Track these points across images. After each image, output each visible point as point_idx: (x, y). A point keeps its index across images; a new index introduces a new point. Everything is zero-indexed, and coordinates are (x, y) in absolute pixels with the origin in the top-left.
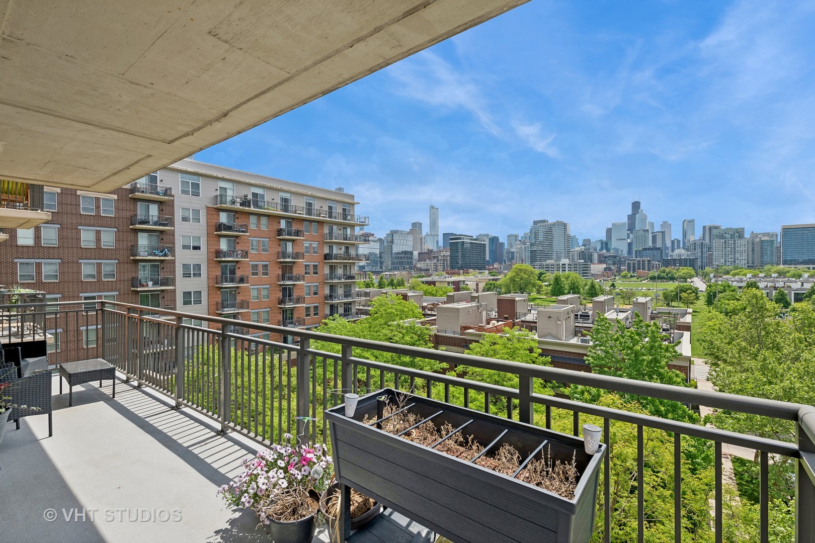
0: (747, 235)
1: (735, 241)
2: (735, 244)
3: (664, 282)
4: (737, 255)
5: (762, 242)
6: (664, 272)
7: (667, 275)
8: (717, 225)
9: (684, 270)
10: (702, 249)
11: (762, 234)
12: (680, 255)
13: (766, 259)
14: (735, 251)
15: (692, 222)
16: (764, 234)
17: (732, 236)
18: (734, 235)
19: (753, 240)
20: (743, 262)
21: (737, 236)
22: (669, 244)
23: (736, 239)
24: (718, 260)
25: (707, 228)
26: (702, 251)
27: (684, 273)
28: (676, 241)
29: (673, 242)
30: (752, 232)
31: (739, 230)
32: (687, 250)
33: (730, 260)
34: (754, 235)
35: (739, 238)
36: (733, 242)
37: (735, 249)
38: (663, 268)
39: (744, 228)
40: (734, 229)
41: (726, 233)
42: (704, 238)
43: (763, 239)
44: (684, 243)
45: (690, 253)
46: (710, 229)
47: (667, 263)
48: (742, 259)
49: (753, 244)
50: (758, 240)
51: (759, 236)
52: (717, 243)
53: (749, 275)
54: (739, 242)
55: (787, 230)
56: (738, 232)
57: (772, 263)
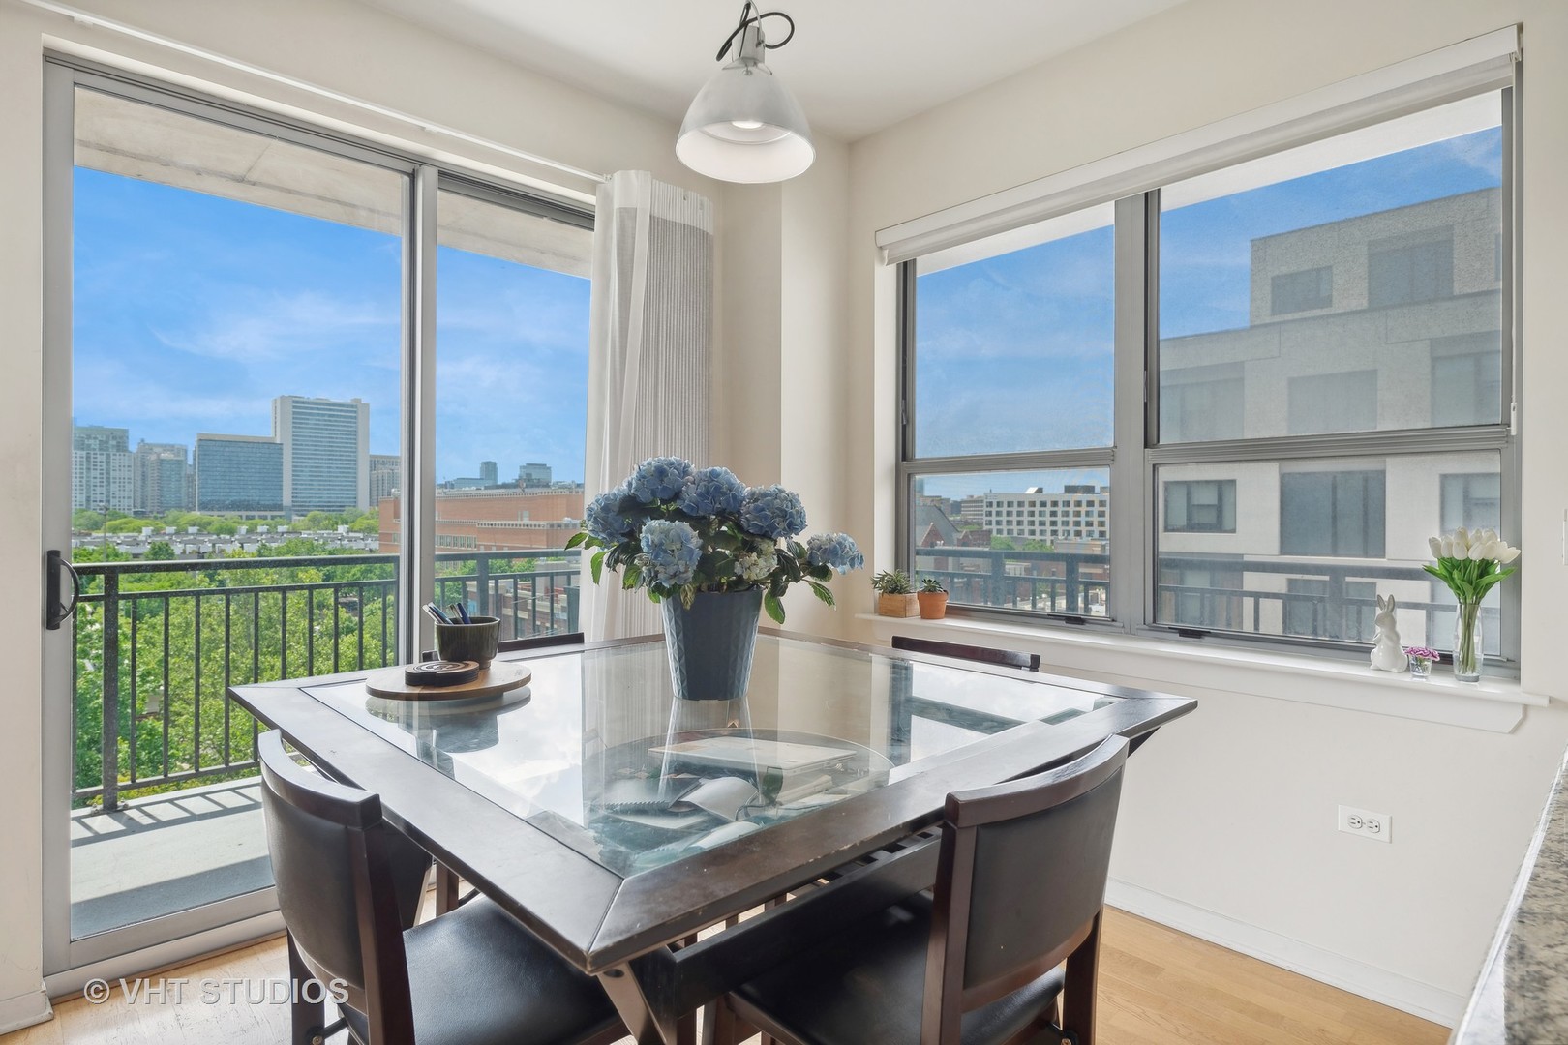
0: (133, 447)
1: (108, 456)
2: (108, 463)
4: (114, 487)
5: (161, 462)
11: (161, 446)
13: (169, 497)
14: (108, 479)
16: (166, 447)
17: (103, 446)
18: (107, 442)
19: (143, 457)
20: (126, 503)
21: (113, 446)
23: (112, 452)
30: (143, 441)
31: (118, 434)
33: (99, 497)
34: (146, 448)
35: (118, 450)
36: (104, 458)
37: (108, 473)
39: (126, 431)
40: (107, 429)
41: (89, 437)
43: (163, 455)
48: (124, 497)
49: (143, 466)
50: (153, 457)
51: (156, 450)
53: (147, 531)
54: (117, 458)
55: (206, 445)
56: (114, 438)
57: (179, 507)
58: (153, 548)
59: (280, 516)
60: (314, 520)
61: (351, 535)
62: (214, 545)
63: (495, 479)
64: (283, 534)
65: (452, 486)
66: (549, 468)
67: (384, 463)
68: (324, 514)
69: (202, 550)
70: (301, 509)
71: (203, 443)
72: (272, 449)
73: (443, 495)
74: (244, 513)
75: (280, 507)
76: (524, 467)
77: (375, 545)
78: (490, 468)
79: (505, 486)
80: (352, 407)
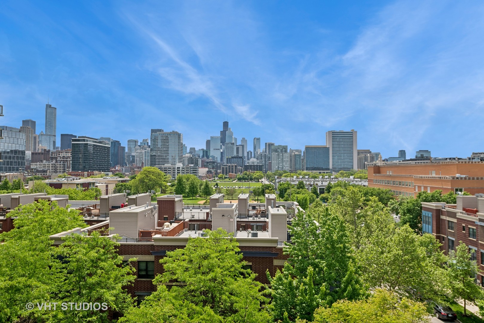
0: (288, 151)
1: (283, 154)
2: (283, 156)
3: (246, 182)
4: (284, 163)
5: (295, 155)
6: (246, 175)
7: (248, 177)
8: (273, 143)
9: (257, 174)
10: (265, 158)
12: (253, 163)
13: (298, 166)
14: (283, 161)
15: (258, 139)
16: (296, 151)
17: (282, 151)
18: (282, 150)
19: (291, 154)
20: (287, 168)
22: (246, 155)
24: (275, 167)
25: (268, 144)
26: (265, 160)
27: (258, 175)
28: (250, 152)
29: (248, 153)
30: (291, 149)
31: (285, 147)
32: (257, 159)
33: (281, 167)
34: (292, 151)
35: (285, 152)
37: (283, 159)
38: (245, 172)
39: (287, 146)
40: (282, 146)
41: (278, 149)
42: (266, 152)
43: (296, 153)
44: (254, 154)
45: (258, 161)
46: (269, 144)
47: (247, 168)
48: (287, 167)
49: (291, 157)
50: (293, 154)
51: (294, 151)
52: (274, 155)
53: (295, 177)
54: (285, 155)
55: (307, 148)
56: (284, 149)
57: (300, 169)
58: (299, 183)
59: (329, 172)
60: (341, 173)
61: (356, 179)
62: (314, 182)
63: (405, 157)
64: (333, 179)
65: (387, 160)
66: (430, 152)
67: (362, 153)
68: (345, 172)
69: (311, 184)
70: (335, 170)
71: (307, 149)
72: (326, 149)
73: (385, 164)
74: (318, 171)
75: (329, 169)
76: (418, 152)
77: (366, 184)
78: (402, 153)
79: (411, 160)
80: (351, 133)
